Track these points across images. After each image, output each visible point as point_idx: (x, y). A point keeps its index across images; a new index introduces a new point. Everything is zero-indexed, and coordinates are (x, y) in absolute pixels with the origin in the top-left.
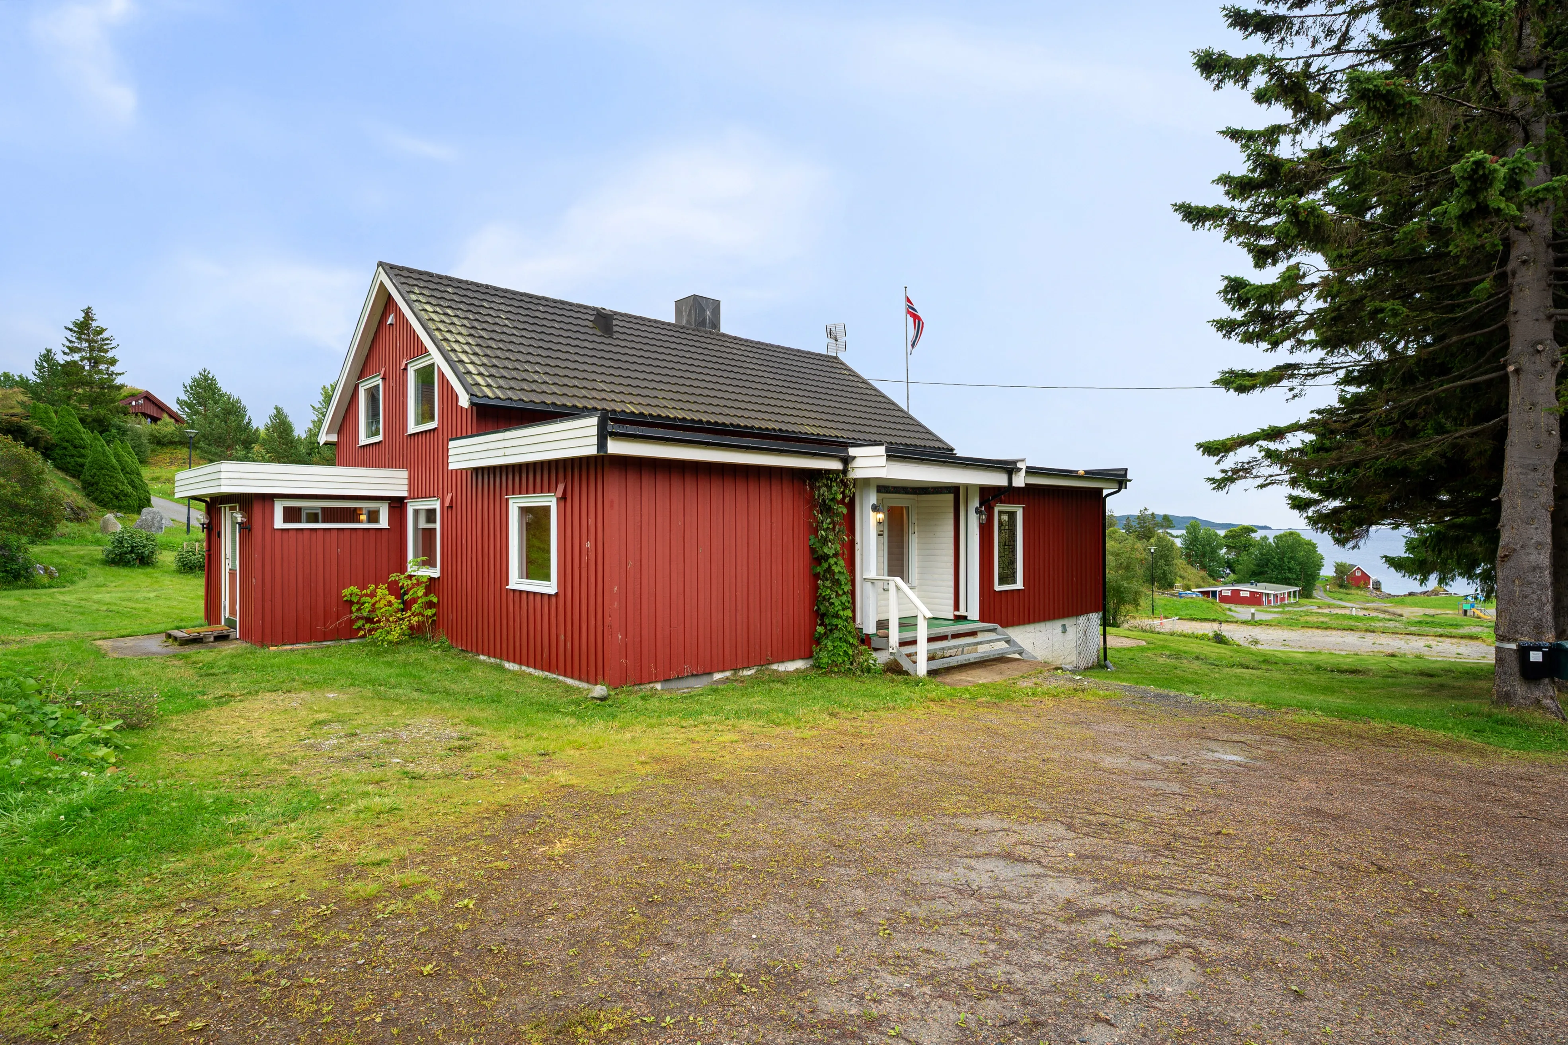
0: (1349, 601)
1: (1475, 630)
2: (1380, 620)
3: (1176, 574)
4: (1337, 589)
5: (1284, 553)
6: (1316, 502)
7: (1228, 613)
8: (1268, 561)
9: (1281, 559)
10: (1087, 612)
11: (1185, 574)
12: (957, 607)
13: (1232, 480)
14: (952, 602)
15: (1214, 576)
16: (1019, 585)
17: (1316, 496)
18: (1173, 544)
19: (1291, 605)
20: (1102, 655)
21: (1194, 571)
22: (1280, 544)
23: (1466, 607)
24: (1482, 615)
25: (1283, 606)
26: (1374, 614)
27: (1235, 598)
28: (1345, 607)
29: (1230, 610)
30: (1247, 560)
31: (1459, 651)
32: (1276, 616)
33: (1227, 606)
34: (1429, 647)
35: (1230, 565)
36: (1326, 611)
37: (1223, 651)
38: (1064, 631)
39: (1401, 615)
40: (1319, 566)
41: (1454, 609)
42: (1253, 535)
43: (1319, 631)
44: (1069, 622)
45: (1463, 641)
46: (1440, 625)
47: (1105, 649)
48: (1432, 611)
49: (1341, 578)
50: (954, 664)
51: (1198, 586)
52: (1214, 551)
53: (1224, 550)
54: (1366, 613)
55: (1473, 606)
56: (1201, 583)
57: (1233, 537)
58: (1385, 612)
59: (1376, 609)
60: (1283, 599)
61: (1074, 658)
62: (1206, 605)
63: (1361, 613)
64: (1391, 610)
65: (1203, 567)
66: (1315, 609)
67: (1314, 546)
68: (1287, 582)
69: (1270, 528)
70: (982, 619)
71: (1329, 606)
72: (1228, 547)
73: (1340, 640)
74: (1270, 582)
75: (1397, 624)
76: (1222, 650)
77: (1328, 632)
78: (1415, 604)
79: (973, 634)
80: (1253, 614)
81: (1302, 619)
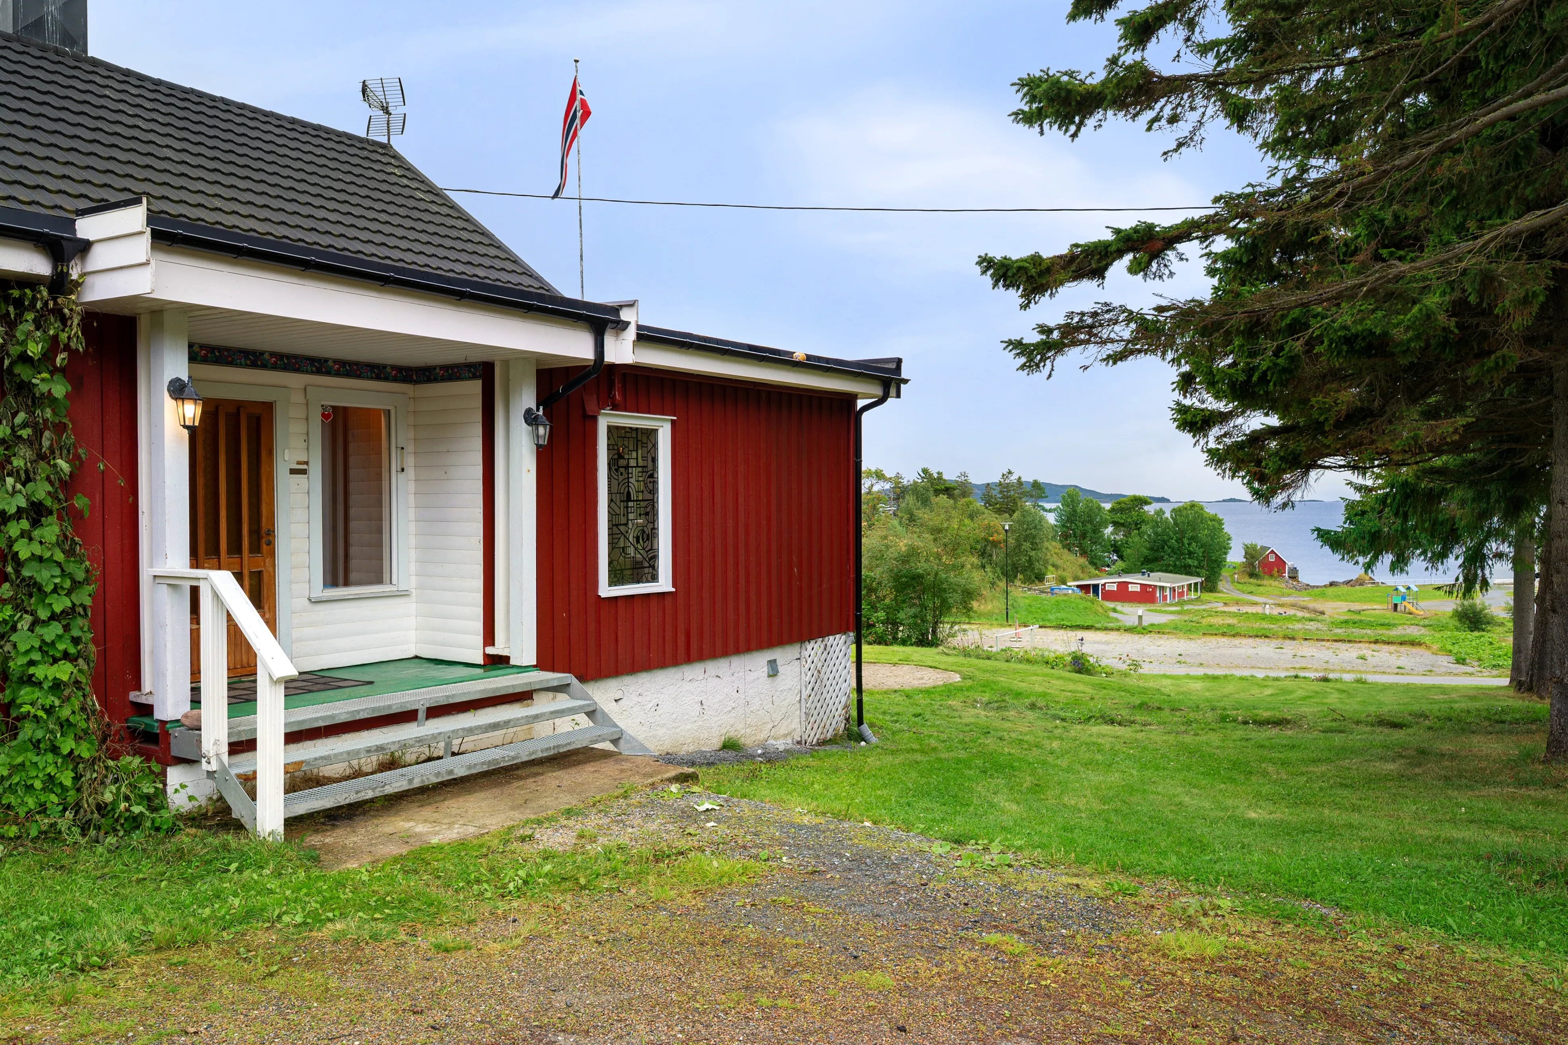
0: (1261, 594)
1: (1414, 632)
2: (1299, 620)
3: (1046, 562)
4: (1247, 579)
5: (1183, 532)
6: (1223, 418)
7: (1112, 614)
8: (1165, 542)
9: (1180, 540)
10: (821, 633)
11: (1059, 562)
12: (489, 637)
13: (1059, 347)
14: (479, 625)
15: (1097, 564)
16: (664, 583)
17: (1221, 406)
18: (1042, 519)
19: (1191, 601)
20: (854, 713)
21: (1072, 557)
22: (1179, 520)
23: (1397, 600)
24: (1413, 610)
25: (1181, 603)
26: (1291, 612)
27: (1122, 594)
28: (1256, 604)
29: (1114, 610)
30: (1139, 543)
31: (1400, 663)
32: (1172, 617)
33: (1110, 605)
34: (1363, 658)
35: (1116, 549)
36: (1234, 609)
37: (1081, 687)
38: (773, 671)
39: (1323, 613)
40: (1225, 549)
41: (1382, 603)
42: (1146, 508)
43: (1224, 640)
44: (784, 655)
45: (1403, 649)
46: (1370, 624)
47: (860, 703)
48: (1357, 606)
49: (1251, 564)
50: (460, 772)
51: (1076, 579)
52: (1096, 530)
53: (1110, 529)
54: (1281, 610)
55: (1404, 599)
56: (1080, 574)
57: (1122, 510)
58: (1304, 608)
59: (1293, 606)
60: (1181, 594)
61: (795, 725)
62: (1083, 604)
63: (1276, 611)
64: (1312, 605)
65: (1084, 553)
66: (1221, 608)
67: (1220, 522)
68: (1187, 570)
69: (1168, 501)
70: (545, 662)
71: (1237, 603)
72: (1116, 524)
73: (1251, 652)
74: (1166, 571)
75: (1320, 625)
76: (1081, 685)
77: (1237, 641)
78: (1338, 597)
79: (523, 697)
80: (1140, 617)
81: (1205, 622)
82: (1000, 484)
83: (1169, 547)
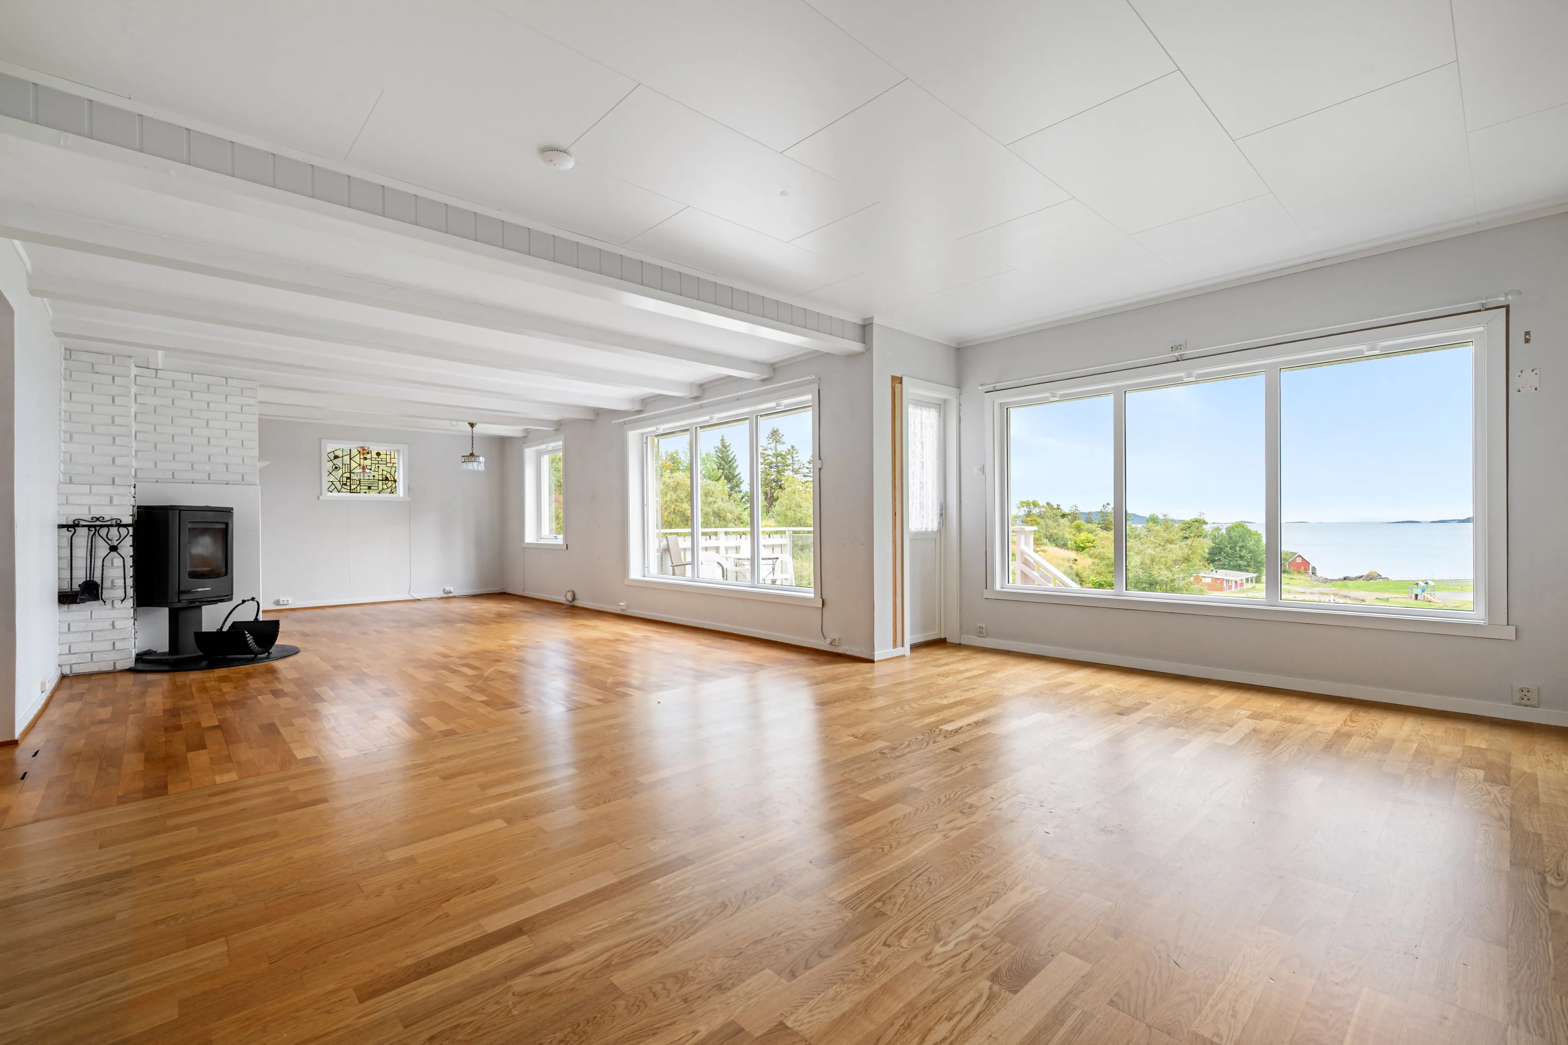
5: (1235, 543)
8: (1221, 549)
9: (1233, 548)
19: (1249, 589)
23: (1418, 591)
42: (1205, 527)
55: (1423, 591)
57: (1187, 528)
60: (1242, 585)
68: (1241, 569)
74: (1227, 569)
82: (1101, 512)
83: (1225, 553)
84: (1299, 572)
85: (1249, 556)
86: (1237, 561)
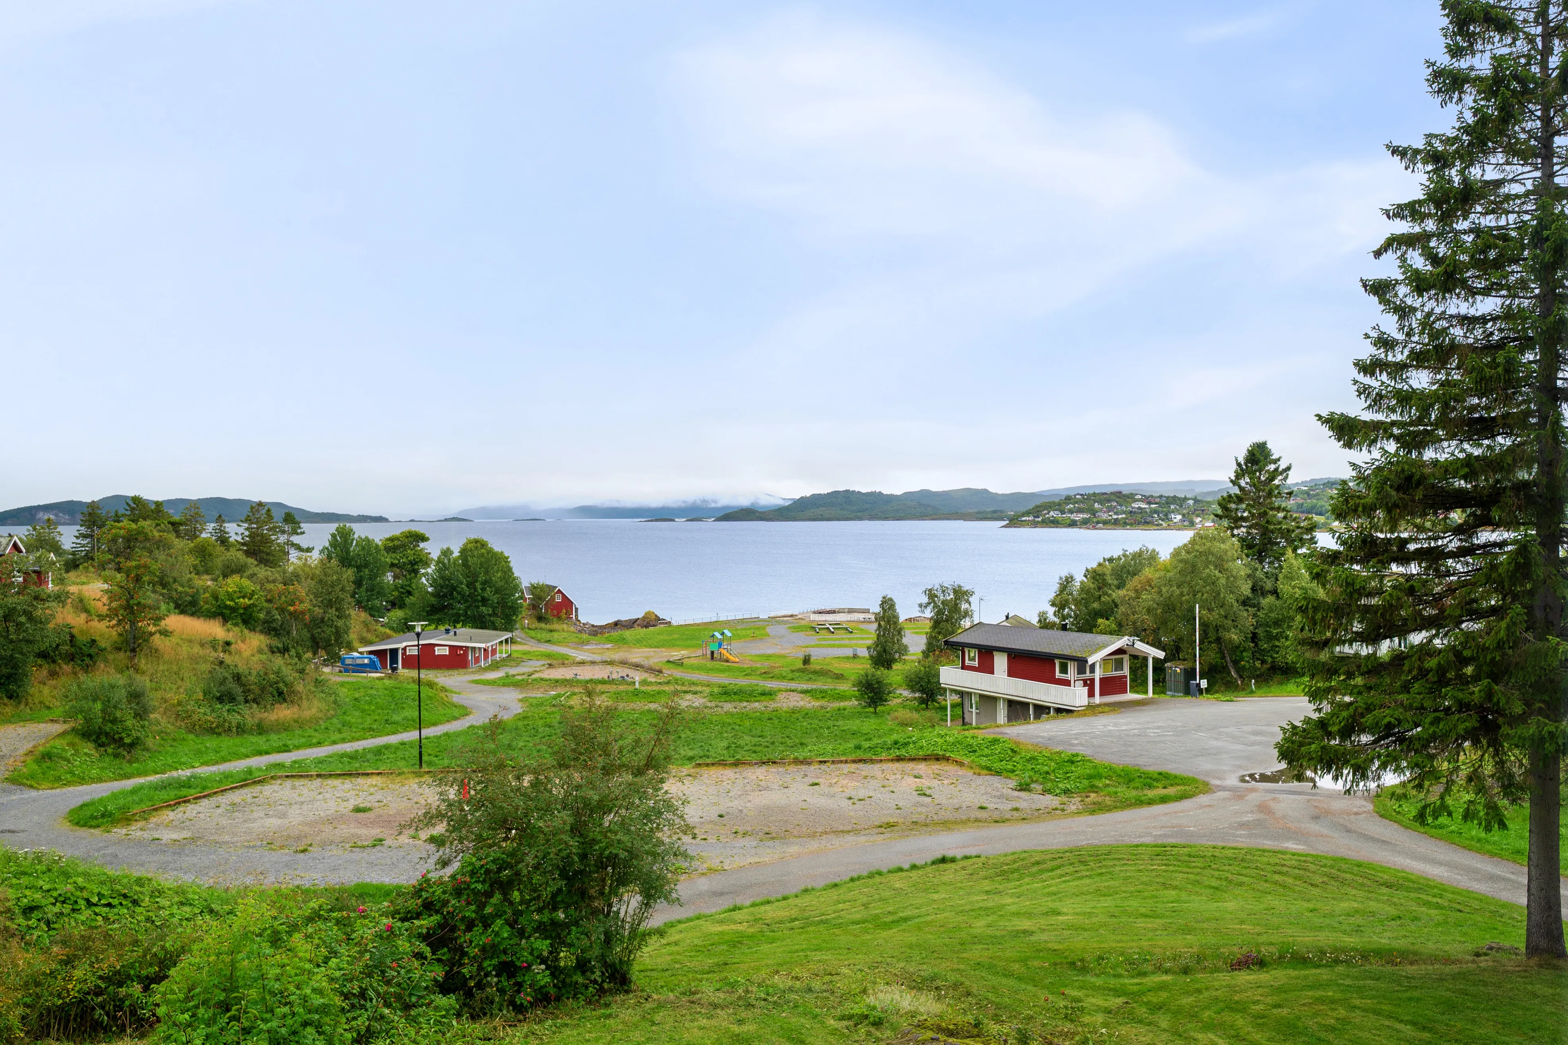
5: (474, 575)
9: (471, 585)
22: (469, 560)
23: (714, 647)
27: (429, 660)
33: (418, 674)
42: (423, 546)
49: (540, 605)
52: (376, 578)
53: (390, 574)
55: (720, 645)
56: (369, 636)
57: (395, 549)
60: (493, 654)
68: (490, 624)
83: (459, 593)
84: (559, 618)
85: (495, 598)
86: (478, 607)
